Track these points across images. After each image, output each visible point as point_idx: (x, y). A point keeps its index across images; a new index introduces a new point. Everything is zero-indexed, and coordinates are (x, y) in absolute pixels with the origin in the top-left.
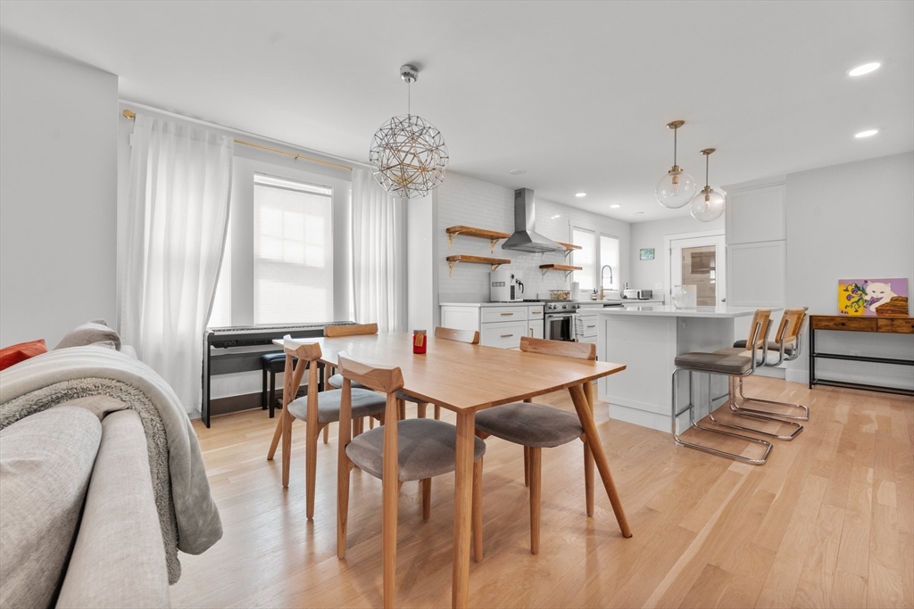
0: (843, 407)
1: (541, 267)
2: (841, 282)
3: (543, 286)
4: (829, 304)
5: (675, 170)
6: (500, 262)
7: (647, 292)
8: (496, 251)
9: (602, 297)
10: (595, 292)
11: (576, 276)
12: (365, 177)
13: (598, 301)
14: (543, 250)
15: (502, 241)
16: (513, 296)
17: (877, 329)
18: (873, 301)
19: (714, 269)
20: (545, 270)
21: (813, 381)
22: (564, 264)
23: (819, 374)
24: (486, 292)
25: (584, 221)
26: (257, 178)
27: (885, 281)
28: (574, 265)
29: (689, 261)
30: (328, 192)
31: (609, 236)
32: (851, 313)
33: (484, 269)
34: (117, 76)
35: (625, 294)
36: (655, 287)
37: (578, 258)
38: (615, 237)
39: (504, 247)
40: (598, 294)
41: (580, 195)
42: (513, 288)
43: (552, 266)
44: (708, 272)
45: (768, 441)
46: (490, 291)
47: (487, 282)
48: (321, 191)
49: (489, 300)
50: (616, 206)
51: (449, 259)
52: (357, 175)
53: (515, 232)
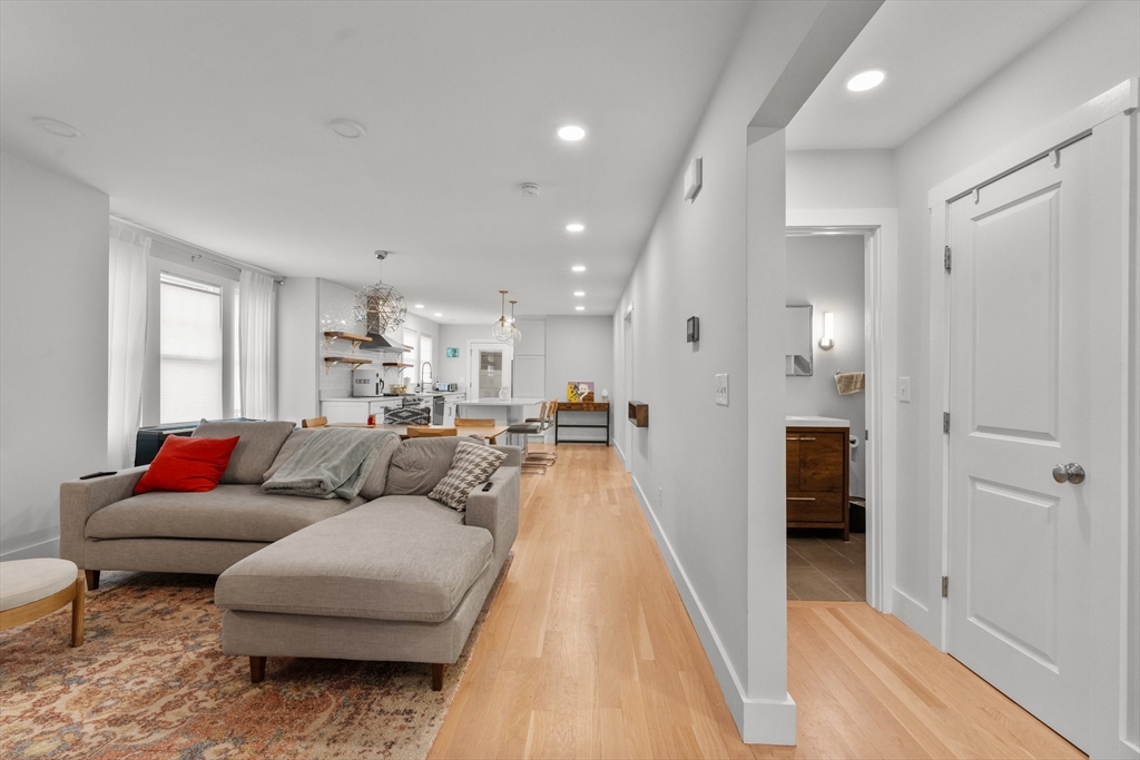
0: (569, 453)
1: (384, 364)
2: (569, 383)
3: (390, 381)
4: (564, 396)
5: (503, 319)
6: (361, 363)
7: (454, 385)
8: (354, 353)
9: (423, 389)
10: (419, 385)
11: (407, 372)
12: (252, 279)
14: (389, 350)
15: (360, 343)
16: (377, 393)
17: (582, 409)
18: (582, 394)
20: (389, 367)
21: (557, 442)
22: (400, 362)
23: (560, 438)
24: (349, 389)
25: (410, 323)
26: (164, 277)
27: (585, 383)
28: (405, 363)
30: (217, 290)
31: (427, 336)
32: (573, 401)
33: (347, 368)
34: (107, 196)
35: (438, 387)
37: (407, 356)
38: (430, 336)
39: (361, 347)
41: (419, 306)
42: (377, 384)
43: (394, 364)
44: (495, 369)
45: (544, 467)
46: (352, 387)
47: (349, 380)
48: (211, 289)
49: (352, 395)
50: (438, 315)
51: (326, 359)
52: (246, 276)
53: (369, 335)
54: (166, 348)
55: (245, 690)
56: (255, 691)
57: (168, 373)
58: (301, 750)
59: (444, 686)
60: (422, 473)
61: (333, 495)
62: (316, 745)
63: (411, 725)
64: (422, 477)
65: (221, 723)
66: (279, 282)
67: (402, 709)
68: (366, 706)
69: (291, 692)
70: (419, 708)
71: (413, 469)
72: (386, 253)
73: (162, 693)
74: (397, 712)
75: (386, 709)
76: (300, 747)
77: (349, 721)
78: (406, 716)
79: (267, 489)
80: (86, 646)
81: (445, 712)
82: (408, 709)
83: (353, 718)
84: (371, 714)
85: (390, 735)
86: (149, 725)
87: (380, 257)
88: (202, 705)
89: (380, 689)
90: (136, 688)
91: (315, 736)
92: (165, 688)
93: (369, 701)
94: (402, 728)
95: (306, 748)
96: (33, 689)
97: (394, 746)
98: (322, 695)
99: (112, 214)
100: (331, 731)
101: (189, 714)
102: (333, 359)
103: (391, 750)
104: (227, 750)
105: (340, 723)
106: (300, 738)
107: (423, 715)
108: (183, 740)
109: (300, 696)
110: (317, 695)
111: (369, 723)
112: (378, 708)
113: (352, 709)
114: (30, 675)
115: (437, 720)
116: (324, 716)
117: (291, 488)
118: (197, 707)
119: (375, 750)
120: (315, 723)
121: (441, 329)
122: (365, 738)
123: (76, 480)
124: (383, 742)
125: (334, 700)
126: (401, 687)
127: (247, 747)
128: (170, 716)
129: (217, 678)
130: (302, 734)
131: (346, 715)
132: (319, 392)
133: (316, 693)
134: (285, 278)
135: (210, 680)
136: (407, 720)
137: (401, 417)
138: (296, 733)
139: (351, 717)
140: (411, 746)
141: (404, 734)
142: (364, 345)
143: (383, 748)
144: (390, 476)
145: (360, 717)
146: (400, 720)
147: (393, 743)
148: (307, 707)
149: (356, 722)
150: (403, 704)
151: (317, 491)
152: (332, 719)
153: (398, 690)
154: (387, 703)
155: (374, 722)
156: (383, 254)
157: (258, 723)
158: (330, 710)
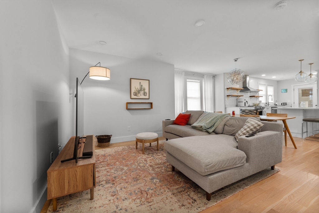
1: (250, 97)
3: (251, 102)
5: (301, 72)
6: (240, 96)
7: (285, 103)
8: (238, 93)
9: (268, 105)
10: (266, 103)
11: (260, 99)
12: (207, 77)
13: (267, 106)
14: (251, 92)
15: (240, 90)
16: (245, 105)
19: (312, 94)
20: (251, 97)
22: (257, 95)
24: (236, 104)
25: (262, 82)
26: (188, 80)
28: (260, 96)
29: (301, 92)
30: (199, 81)
31: (270, 86)
33: (235, 98)
34: (174, 65)
35: (276, 104)
36: (288, 101)
37: (260, 93)
38: (272, 86)
39: (240, 92)
40: (267, 104)
41: (264, 75)
42: (245, 103)
43: (254, 96)
44: (309, 96)
46: (237, 103)
47: (236, 101)
48: (198, 81)
49: (237, 106)
50: (274, 77)
51: (227, 96)
52: (205, 76)
53: (243, 87)
54: (188, 96)
55: (170, 171)
56: (171, 173)
57: (189, 101)
58: (167, 191)
59: (211, 201)
60: (234, 128)
61: (205, 131)
62: (170, 193)
63: (193, 204)
64: (234, 130)
65: (161, 176)
66: (214, 77)
67: (194, 198)
68: (187, 191)
69: (176, 177)
70: (198, 201)
71: (231, 127)
72: (237, 59)
73: (159, 165)
74: (192, 198)
75: (190, 195)
76: (167, 190)
77: (180, 192)
78: (193, 201)
79: (192, 127)
80: (159, 151)
81: (204, 208)
82: (195, 199)
83: (182, 192)
84: (186, 194)
85: (185, 203)
86: (153, 169)
87: (236, 61)
88: (162, 170)
89: (194, 189)
90: (157, 162)
91: (171, 190)
92: (161, 164)
93: (188, 190)
94: (189, 203)
95: (168, 192)
96: (149, 155)
97: (183, 207)
98: (181, 182)
99: (175, 68)
100: (175, 191)
101: (159, 171)
102: (229, 96)
103: (182, 207)
104: (157, 182)
105: (178, 191)
106: (169, 189)
107: (198, 204)
108: (154, 175)
109: (177, 179)
110: (180, 181)
111: (184, 196)
112: (189, 194)
113: (183, 189)
114: (150, 153)
115: (200, 209)
116: (177, 187)
117: (196, 127)
118: (161, 171)
119: (179, 204)
120: (174, 187)
121: (278, 82)
122: (179, 199)
123: (164, 120)
124: (182, 203)
125: (182, 184)
126: (199, 192)
127: (160, 183)
128: (156, 170)
129: (168, 166)
130: (170, 188)
131: (181, 190)
132: (225, 105)
133: (180, 180)
134: (216, 75)
135: (167, 166)
136: (192, 202)
137: (246, 112)
138: (169, 187)
139: (181, 191)
140: (187, 210)
141: (188, 205)
142: (242, 91)
143: (181, 205)
144: (224, 128)
145: (183, 193)
146: (191, 201)
147: (184, 206)
148: (176, 182)
149: (181, 193)
150: (195, 197)
151: (201, 129)
152: (177, 189)
153: (197, 192)
154: (192, 193)
155: (185, 196)
156: (236, 60)
157: (166, 180)
158: (179, 186)
